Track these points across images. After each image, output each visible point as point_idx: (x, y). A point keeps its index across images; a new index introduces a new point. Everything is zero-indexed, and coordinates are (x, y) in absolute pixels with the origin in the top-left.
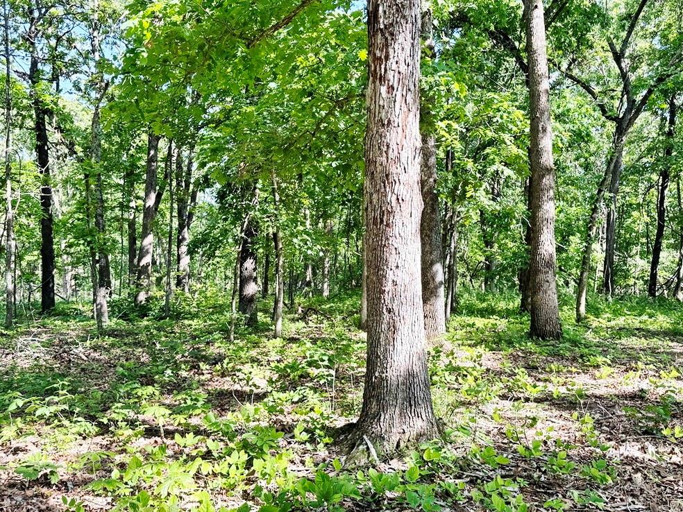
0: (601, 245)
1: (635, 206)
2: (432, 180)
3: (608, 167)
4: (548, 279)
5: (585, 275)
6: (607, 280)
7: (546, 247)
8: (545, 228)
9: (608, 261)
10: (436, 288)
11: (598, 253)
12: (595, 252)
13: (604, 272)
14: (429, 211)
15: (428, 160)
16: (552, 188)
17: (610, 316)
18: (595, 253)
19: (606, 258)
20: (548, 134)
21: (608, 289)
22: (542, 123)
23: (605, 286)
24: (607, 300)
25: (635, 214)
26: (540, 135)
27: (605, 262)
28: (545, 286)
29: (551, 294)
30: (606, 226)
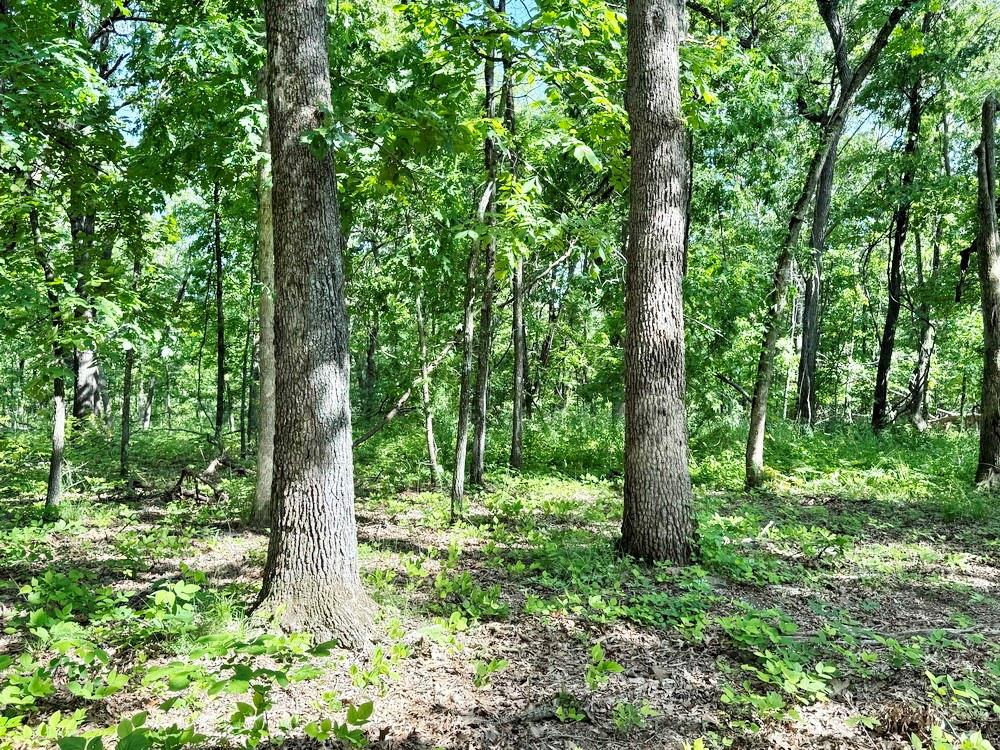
0: (795, 340)
1: (846, 282)
2: (307, 112)
3: (812, 173)
4: (665, 405)
5: (763, 392)
6: (804, 397)
7: (660, 325)
8: (657, 276)
9: (806, 366)
10: (323, 438)
11: (788, 354)
12: (785, 352)
13: (799, 385)
14: (300, 208)
15: (295, 49)
16: (677, 174)
17: (810, 469)
18: (784, 355)
19: (802, 360)
20: (669, 36)
21: (805, 415)
22: (654, 8)
23: (802, 408)
24: (803, 432)
25: (847, 293)
26: (650, 37)
27: (801, 368)
28: (657, 426)
29: (671, 445)
30: (802, 310)
